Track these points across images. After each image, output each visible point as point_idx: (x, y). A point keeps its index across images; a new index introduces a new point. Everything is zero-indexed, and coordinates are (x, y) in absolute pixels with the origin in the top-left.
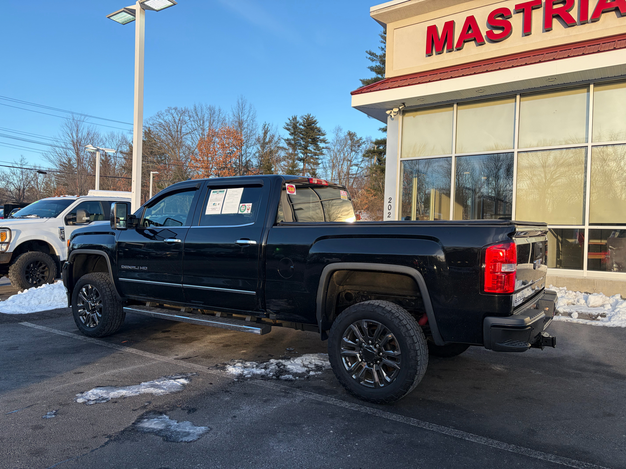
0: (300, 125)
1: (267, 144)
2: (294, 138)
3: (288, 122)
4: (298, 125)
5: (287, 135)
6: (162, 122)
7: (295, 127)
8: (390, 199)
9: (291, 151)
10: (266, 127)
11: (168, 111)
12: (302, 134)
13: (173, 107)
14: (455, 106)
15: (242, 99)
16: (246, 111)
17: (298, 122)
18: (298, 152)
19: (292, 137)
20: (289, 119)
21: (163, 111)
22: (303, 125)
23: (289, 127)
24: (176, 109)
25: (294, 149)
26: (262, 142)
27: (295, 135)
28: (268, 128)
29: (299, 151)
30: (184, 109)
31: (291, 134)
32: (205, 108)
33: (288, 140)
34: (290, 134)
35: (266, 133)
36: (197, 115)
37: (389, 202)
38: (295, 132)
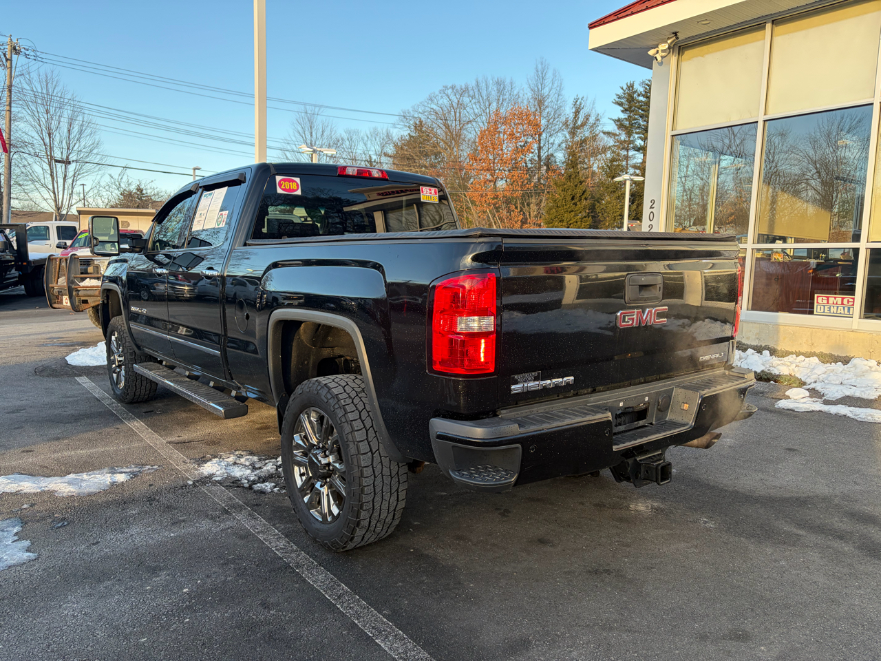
0: (639, 95)
1: (578, 129)
2: (628, 117)
3: (620, 92)
4: (635, 95)
5: (618, 113)
6: (435, 107)
7: (631, 99)
8: (653, 202)
9: (623, 137)
10: (578, 103)
11: (443, 91)
12: (642, 110)
13: (450, 85)
14: (769, 26)
15: (542, 64)
16: (548, 82)
17: (636, 92)
18: (634, 137)
19: (626, 116)
20: (622, 88)
21: (437, 93)
22: (643, 96)
23: (622, 100)
24: (453, 88)
25: (629, 134)
26: (571, 126)
27: (631, 112)
28: (580, 104)
29: (636, 136)
30: (463, 87)
31: (624, 111)
32: (491, 82)
33: (619, 120)
34: (622, 111)
35: (577, 112)
36: (480, 94)
37: (651, 208)
38: (630, 107)
